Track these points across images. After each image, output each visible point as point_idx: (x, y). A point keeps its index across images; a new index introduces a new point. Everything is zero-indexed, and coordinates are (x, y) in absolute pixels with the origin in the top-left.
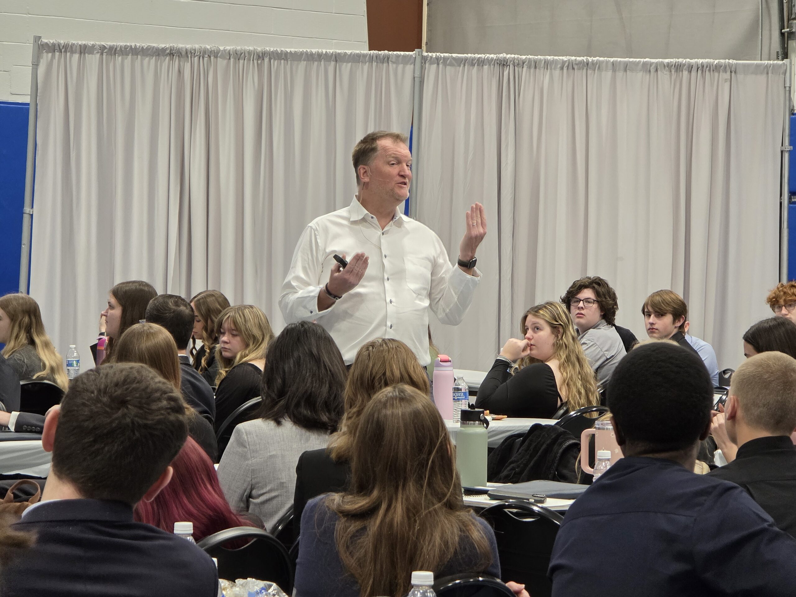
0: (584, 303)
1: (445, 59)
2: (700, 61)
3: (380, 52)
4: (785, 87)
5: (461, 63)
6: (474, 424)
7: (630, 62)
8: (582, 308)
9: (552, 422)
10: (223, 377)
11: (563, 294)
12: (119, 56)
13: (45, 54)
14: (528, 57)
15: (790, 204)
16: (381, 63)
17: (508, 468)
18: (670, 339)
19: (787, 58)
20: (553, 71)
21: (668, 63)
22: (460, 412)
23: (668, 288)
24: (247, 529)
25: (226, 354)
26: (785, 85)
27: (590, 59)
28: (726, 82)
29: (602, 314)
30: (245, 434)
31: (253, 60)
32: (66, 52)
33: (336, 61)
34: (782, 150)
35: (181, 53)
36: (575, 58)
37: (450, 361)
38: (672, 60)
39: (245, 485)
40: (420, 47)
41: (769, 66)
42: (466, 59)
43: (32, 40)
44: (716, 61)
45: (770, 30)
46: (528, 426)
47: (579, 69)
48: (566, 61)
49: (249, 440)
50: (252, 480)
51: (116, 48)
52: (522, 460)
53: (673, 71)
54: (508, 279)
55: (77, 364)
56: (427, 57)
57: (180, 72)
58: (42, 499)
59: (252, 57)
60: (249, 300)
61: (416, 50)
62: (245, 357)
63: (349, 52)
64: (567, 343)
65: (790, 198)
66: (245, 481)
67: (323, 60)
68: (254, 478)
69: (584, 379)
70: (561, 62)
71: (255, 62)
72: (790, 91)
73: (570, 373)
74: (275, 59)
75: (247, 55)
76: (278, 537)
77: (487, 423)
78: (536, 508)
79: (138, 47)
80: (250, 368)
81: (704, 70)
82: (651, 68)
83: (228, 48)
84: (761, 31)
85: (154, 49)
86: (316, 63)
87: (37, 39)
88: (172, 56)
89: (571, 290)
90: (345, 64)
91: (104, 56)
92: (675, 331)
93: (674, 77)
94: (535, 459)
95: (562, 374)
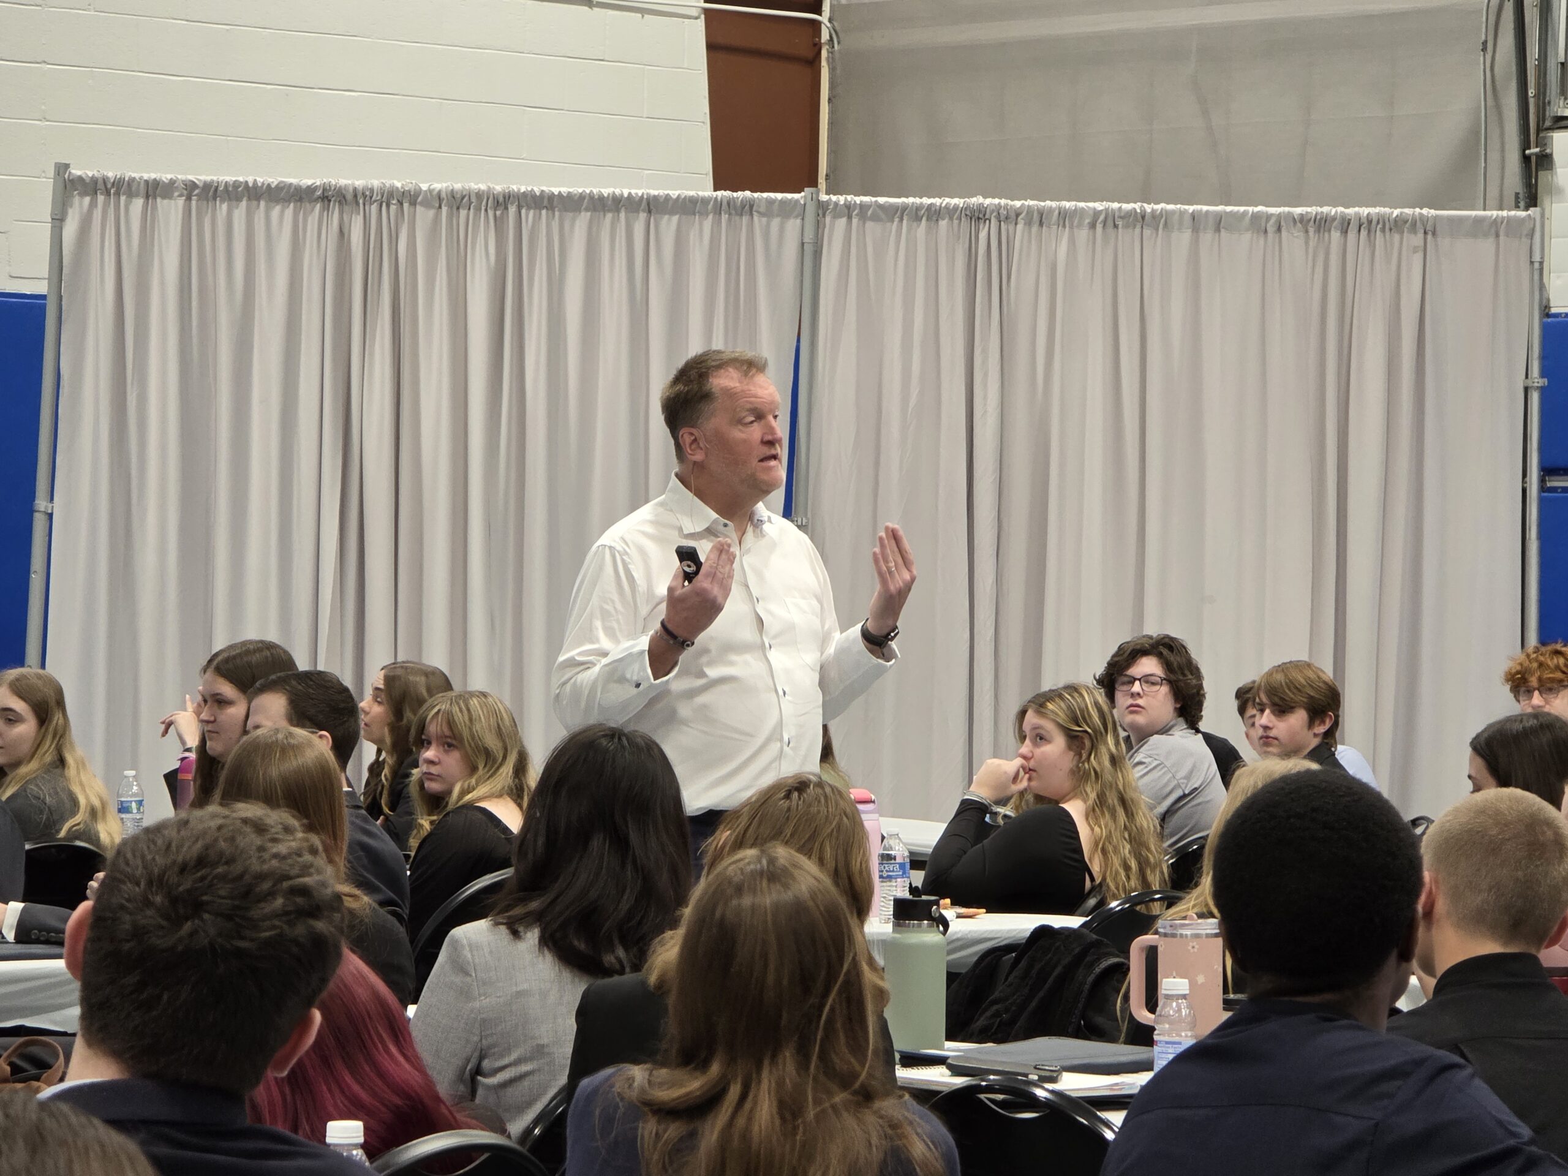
0: (1143, 683)
1: (863, 207)
2: (1365, 211)
3: (735, 194)
4: (1532, 263)
5: (896, 213)
6: (920, 926)
7: (1226, 213)
8: (1138, 694)
9: (1074, 922)
10: (426, 834)
11: (1100, 669)
12: (222, 201)
13: (76, 200)
14: (1026, 203)
15: (1544, 492)
16: (737, 214)
17: (988, 1014)
18: (1305, 757)
19: (1535, 205)
20: (1075, 230)
21: (1302, 215)
22: (892, 903)
23: (1304, 657)
24: (471, 1136)
25: (433, 786)
26: (1531, 257)
27: (1148, 208)
28: (1415, 252)
29: (1178, 706)
30: (468, 949)
31: (486, 210)
32: (119, 196)
33: (650, 212)
34: (1526, 385)
35: (344, 197)
36: (1120, 205)
37: (874, 802)
38: (1309, 209)
39: (469, 1050)
40: (814, 183)
41: (1499, 221)
42: (905, 208)
43: (51, 173)
44: (1396, 212)
45: (1503, 150)
46: (1026, 930)
47: (1126, 226)
48: (1102, 210)
49: (477, 961)
50: (481, 1040)
51: (217, 187)
52: (1015, 997)
53: (1311, 230)
54: (988, 639)
55: (138, 809)
56: (828, 202)
57: (343, 234)
58: (67, 1077)
59: (484, 203)
60: (478, 681)
61: (806, 189)
62: (469, 793)
63: (674, 194)
64: (1098, 769)
65: (1542, 481)
66: (468, 1041)
67: (623, 210)
68: (486, 1036)
69: (1135, 840)
70: (1091, 212)
71: (491, 213)
72: (1541, 270)
73: (1105, 828)
74: (529, 208)
75: (473, 199)
76: (534, 1149)
77: (946, 925)
78: (1040, 1093)
79: (260, 184)
80: (480, 815)
81: (1373, 230)
82: (1268, 225)
83: (437, 186)
84: (1483, 152)
85: (293, 188)
86: (609, 216)
87: (62, 168)
88: (326, 202)
89: (1116, 659)
90: (666, 217)
91: (194, 203)
92: (1315, 742)
93: (1312, 244)
94: (1041, 994)
95: (1092, 829)
